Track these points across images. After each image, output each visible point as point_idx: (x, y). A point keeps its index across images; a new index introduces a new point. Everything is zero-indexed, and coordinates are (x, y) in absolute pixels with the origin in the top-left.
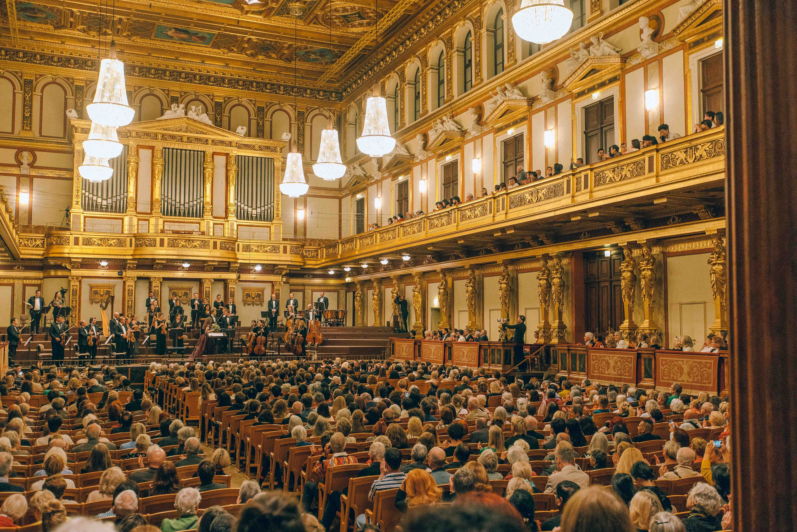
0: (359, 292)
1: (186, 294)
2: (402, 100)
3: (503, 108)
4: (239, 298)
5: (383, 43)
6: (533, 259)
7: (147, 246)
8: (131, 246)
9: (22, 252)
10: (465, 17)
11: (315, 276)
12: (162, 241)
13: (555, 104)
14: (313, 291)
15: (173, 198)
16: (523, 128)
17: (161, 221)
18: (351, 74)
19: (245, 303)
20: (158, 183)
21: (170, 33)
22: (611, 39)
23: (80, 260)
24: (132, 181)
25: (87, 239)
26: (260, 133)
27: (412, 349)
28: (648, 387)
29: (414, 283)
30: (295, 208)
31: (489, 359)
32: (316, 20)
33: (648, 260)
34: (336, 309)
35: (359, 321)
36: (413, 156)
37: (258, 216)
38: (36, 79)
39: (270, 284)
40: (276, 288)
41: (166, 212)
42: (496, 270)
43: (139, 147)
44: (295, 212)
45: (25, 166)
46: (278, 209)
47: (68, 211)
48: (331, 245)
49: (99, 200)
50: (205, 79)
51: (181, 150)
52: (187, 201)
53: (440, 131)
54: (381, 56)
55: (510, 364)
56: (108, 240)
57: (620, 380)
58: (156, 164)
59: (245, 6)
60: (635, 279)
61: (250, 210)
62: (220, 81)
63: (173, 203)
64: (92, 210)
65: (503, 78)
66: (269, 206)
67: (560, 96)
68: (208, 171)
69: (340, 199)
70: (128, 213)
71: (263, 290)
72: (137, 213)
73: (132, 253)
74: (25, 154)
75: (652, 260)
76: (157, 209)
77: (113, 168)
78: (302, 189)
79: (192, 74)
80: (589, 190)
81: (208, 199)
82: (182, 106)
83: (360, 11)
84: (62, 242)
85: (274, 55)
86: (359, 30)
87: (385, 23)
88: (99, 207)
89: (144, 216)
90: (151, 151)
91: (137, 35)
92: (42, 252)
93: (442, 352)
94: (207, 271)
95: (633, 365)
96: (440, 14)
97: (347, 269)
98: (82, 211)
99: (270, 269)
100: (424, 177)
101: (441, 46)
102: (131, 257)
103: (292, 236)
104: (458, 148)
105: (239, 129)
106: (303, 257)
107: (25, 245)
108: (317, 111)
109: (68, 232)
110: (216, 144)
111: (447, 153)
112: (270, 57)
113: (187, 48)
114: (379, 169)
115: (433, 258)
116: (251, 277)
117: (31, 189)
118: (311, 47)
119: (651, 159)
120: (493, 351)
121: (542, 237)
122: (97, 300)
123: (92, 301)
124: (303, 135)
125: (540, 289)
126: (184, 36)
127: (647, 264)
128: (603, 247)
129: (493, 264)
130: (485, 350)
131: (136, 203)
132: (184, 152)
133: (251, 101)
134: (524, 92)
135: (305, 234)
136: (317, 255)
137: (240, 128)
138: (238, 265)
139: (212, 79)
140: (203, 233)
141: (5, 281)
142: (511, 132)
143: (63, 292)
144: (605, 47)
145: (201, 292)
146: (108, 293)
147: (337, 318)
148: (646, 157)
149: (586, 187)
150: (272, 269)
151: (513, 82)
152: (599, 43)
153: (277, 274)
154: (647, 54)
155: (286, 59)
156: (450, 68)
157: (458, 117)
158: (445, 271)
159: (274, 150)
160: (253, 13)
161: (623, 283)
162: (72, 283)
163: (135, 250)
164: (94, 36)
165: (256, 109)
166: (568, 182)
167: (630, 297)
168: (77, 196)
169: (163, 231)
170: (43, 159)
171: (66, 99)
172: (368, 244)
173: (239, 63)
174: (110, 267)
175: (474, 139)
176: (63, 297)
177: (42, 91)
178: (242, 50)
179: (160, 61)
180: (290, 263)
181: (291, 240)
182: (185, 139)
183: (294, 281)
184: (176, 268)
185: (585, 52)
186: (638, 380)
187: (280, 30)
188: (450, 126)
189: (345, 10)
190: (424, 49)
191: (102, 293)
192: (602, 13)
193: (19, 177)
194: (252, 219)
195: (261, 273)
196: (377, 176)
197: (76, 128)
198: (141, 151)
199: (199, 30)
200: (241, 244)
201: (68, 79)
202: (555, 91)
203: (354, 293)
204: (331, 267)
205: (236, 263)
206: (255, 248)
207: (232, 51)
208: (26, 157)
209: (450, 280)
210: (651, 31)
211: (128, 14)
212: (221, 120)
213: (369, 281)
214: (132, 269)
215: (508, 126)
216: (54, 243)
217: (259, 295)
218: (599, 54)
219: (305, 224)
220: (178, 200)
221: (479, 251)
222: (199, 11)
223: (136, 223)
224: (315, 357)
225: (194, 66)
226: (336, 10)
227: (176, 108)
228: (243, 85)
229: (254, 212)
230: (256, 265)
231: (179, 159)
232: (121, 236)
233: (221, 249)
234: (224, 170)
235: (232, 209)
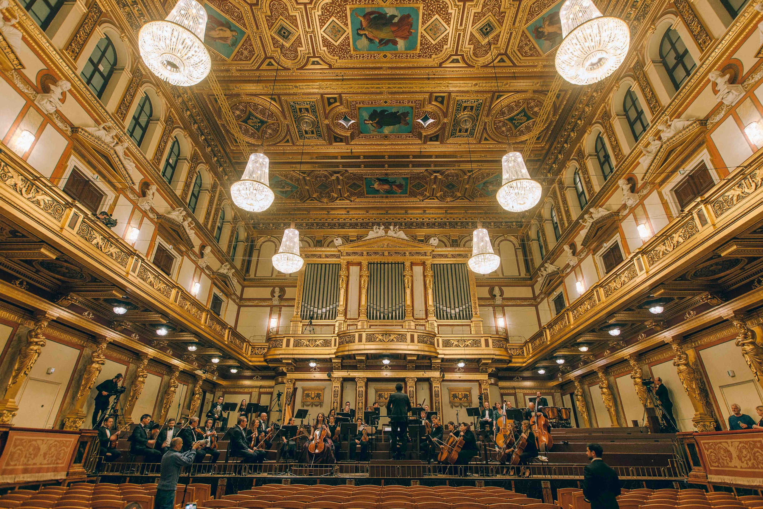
0: (578, 391)
4: (445, 398)
7: (347, 343)
8: (335, 345)
9: (251, 359)
11: (525, 378)
12: (360, 336)
14: (525, 394)
15: (378, 305)
17: (367, 325)
20: (364, 292)
21: (376, 186)
23: (291, 361)
24: (342, 292)
25: (297, 340)
29: (670, 358)
30: (495, 317)
32: (485, 133)
35: (586, 426)
37: (457, 316)
39: (477, 384)
40: (483, 387)
43: (349, 264)
45: (276, 297)
46: (475, 307)
48: (536, 335)
49: (316, 310)
52: (390, 306)
53: (655, 150)
56: (316, 341)
58: (363, 276)
63: (378, 308)
66: (467, 305)
68: (408, 278)
69: (536, 306)
70: (337, 318)
71: (470, 390)
73: (335, 351)
74: (277, 289)
81: (409, 302)
82: (382, 227)
84: (276, 344)
85: (459, 194)
89: (352, 322)
90: (359, 267)
91: (354, 194)
94: (409, 369)
97: (560, 363)
98: (300, 319)
99: (474, 366)
100: (643, 221)
102: (334, 356)
104: (700, 145)
106: (507, 352)
107: (255, 354)
108: (502, 238)
109: (282, 336)
110: (413, 256)
112: (456, 197)
113: (392, 201)
116: (456, 375)
117: (280, 316)
122: (308, 403)
123: (304, 404)
126: (386, 187)
131: (346, 309)
132: (386, 265)
133: (446, 236)
136: (523, 352)
138: (440, 361)
139: (414, 224)
143: (279, 395)
146: (318, 396)
147: (561, 419)
150: (476, 366)
153: (484, 372)
155: (469, 195)
158: (746, 314)
159: (465, 256)
160: (431, 139)
162: (286, 386)
163: (339, 348)
165: (451, 242)
168: (298, 308)
173: (433, 209)
174: (321, 370)
175: (733, 110)
176: (279, 400)
178: (433, 194)
180: (493, 357)
181: (493, 335)
182: (386, 254)
183: (502, 384)
184: (380, 367)
189: (510, 108)
191: (313, 396)
193: (272, 307)
194: (451, 318)
196: (573, 262)
198: (351, 268)
200: (440, 339)
205: (436, 357)
206: (456, 343)
207: (425, 196)
208: (277, 291)
211: (338, 165)
213: (590, 374)
214: (338, 369)
216: (271, 346)
217: (466, 396)
219: (506, 330)
220: (382, 306)
225: (400, 216)
227: (378, 230)
228: (439, 225)
229: (453, 312)
230: (459, 360)
231: (382, 271)
232: (328, 337)
233: (419, 342)
234: (422, 277)
235: (431, 309)
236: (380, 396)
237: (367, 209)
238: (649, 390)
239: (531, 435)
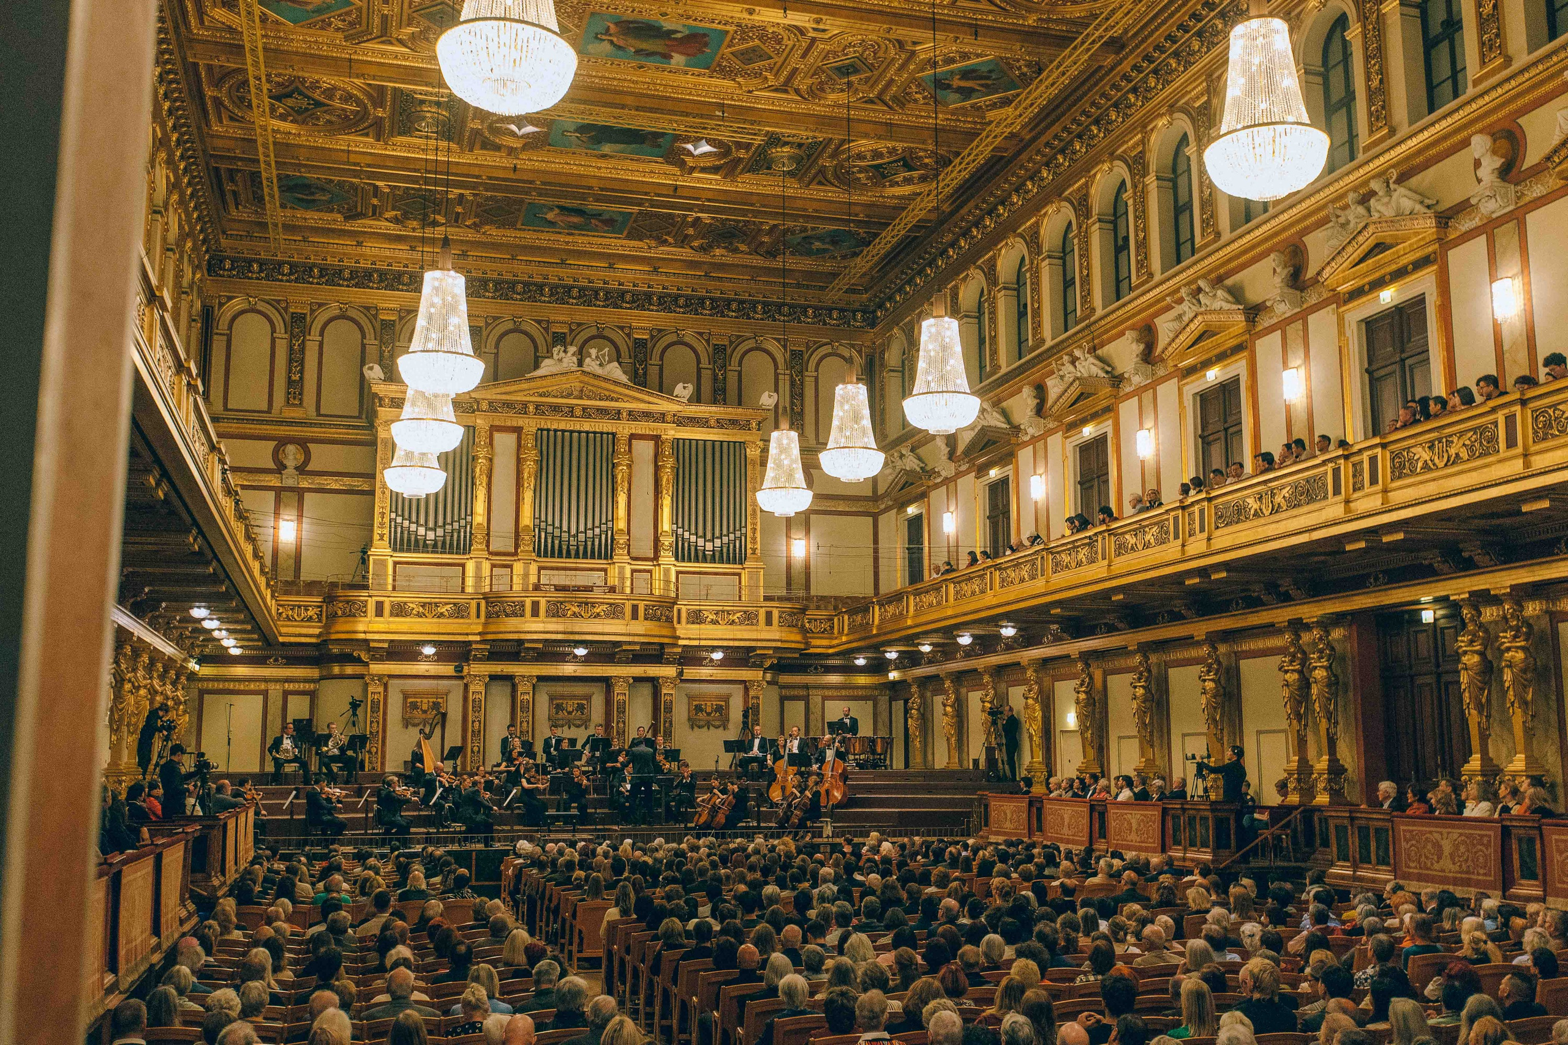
0: (915, 701)
1: (581, 707)
2: (993, 320)
3: (1196, 327)
4: (680, 713)
5: (952, 213)
6: (1269, 629)
7: (507, 616)
8: (478, 616)
9: (283, 630)
10: (1112, 154)
11: (829, 670)
12: (535, 605)
13: (1302, 316)
14: (825, 698)
15: (557, 524)
16: (1238, 367)
17: (533, 568)
18: (892, 275)
19: (693, 724)
20: (528, 496)
21: (550, 216)
22: (1414, 181)
23: (386, 645)
24: (481, 494)
25: (399, 604)
26: (719, 396)
27: (1025, 815)
28: (1529, 899)
29: (1025, 682)
30: (788, 537)
31: (1184, 836)
32: (821, 177)
33: (1517, 629)
34: (870, 734)
35: (917, 759)
36: (1016, 429)
37: (717, 554)
38: (312, 311)
39: (741, 687)
40: (752, 693)
41: (542, 551)
42: (1194, 653)
43: (494, 429)
44: (788, 545)
45: (290, 470)
46: (754, 539)
47: (365, 553)
48: (858, 607)
49: (422, 531)
50: (616, 298)
51: (571, 432)
52: (582, 528)
53: (1069, 378)
54: (948, 238)
55: (1229, 847)
56: (437, 605)
57: (1467, 883)
58: (525, 460)
59: (687, 159)
60: (1489, 670)
61: (701, 542)
62: (642, 300)
63: (557, 532)
64: (409, 551)
65: (1193, 269)
66: (738, 534)
67: (1313, 300)
68: (621, 472)
69: (875, 517)
70: (473, 553)
71: (727, 699)
72: (491, 553)
73: (480, 629)
74: (291, 449)
75: (1526, 629)
76: (526, 547)
77: (446, 470)
78: (800, 500)
79: (592, 289)
80: (1379, 487)
81: (622, 524)
82: (572, 349)
83: (907, 154)
84: (354, 611)
85: (743, 247)
86: (906, 190)
87: (956, 175)
88: (421, 543)
89: (503, 560)
90: (515, 436)
91: (492, 223)
92: (317, 631)
93: (1085, 821)
94: (620, 662)
95: (1492, 852)
96: (1062, 151)
97: (892, 655)
98: (389, 551)
99: (739, 656)
100: (1041, 470)
101: (1067, 212)
102: (478, 638)
103: (783, 592)
104: (1108, 409)
105: (679, 389)
106: (804, 631)
107: (288, 619)
108: (827, 349)
109: (364, 593)
110: (636, 420)
111: (1084, 421)
112: (736, 250)
113: (581, 241)
114: (951, 456)
115: (1063, 630)
116: (705, 672)
117: (300, 516)
118: (813, 229)
119: (1510, 420)
120: (1192, 820)
121: (1286, 584)
122: (416, 721)
123: (407, 723)
124: (802, 395)
125: (1286, 693)
126: (575, 220)
127: (1515, 637)
128: (1418, 602)
129: (1187, 641)
130: (1175, 818)
131: (488, 534)
132: (575, 435)
133: (701, 334)
134: (1236, 294)
135: (808, 587)
136: (832, 628)
137: (681, 385)
138: (679, 650)
139: (628, 297)
140: (612, 590)
141: (252, 686)
142: (1213, 375)
143: (355, 705)
144: (1403, 199)
145: (608, 702)
146: (436, 706)
147: (874, 752)
148: (1500, 416)
149: (1374, 481)
150: (743, 656)
151: (1213, 275)
152: (1389, 192)
153: (755, 666)
154: (1491, 207)
155: (768, 252)
156: (1085, 254)
157: (1106, 348)
158: (1087, 657)
159: (746, 426)
160: (704, 170)
161: (1464, 678)
162: (370, 689)
163: (486, 624)
164: (414, 229)
165: (710, 350)
166: (1336, 472)
167: (1480, 707)
168: (382, 524)
169: (537, 587)
170: (322, 457)
171: (363, 346)
172: (931, 605)
173: (679, 264)
174: (439, 658)
175: (1139, 392)
176: (355, 714)
177: (322, 334)
178: (683, 241)
179: (532, 269)
180: (779, 644)
181: (780, 599)
182: (578, 412)
183: (786, 679)
184: (561, 658)
185: (1361, 210)
186: (1506, 884)
187: (754, 199)
188: (1089, 367)
189: (877, 154)
190: (1034, 220)
191: (425, 707)
192: (1393, 132)
193: (279, 491)
194: (705, 560)
195: (723, 664)
196: (947, 469)
197: (381, 399)
198: (497, 436)
199: (603, 207)
200: (684, 609)
201: (368, 308)
202: (1302, 289)
203: (906, 702)
204: (858, 650)
205: (675, 645)
206: (712, 617)
207: (664, 243)
208: (292, 455)
209: (1098, 675)
210: (1498, 162)
211: (474, 186)
212: (645, 374)
213: (935, 678)
214: (480, 660)
215: (1207, 364)
216: (340, 613)
217: (719, 709)
218: (1389, 212)
219: (807, 567)
220: (565, 528)
221: (1156, 615)
222: (604, 173)
223: (488, 573)
224: (828, 830)
225: (596, 274)
226: (860, 156)
227: (562, 354)
228: (687, 306)
229: (709, 546)
230: (714, 649)
231: (567, 450)
232: (460, 599)
233: (646, 619)
234: (651, 469)
235: (667, 541)
236: (559, 707)
237: (515, 250)
238: (994, 723)
239: (817, 794)
